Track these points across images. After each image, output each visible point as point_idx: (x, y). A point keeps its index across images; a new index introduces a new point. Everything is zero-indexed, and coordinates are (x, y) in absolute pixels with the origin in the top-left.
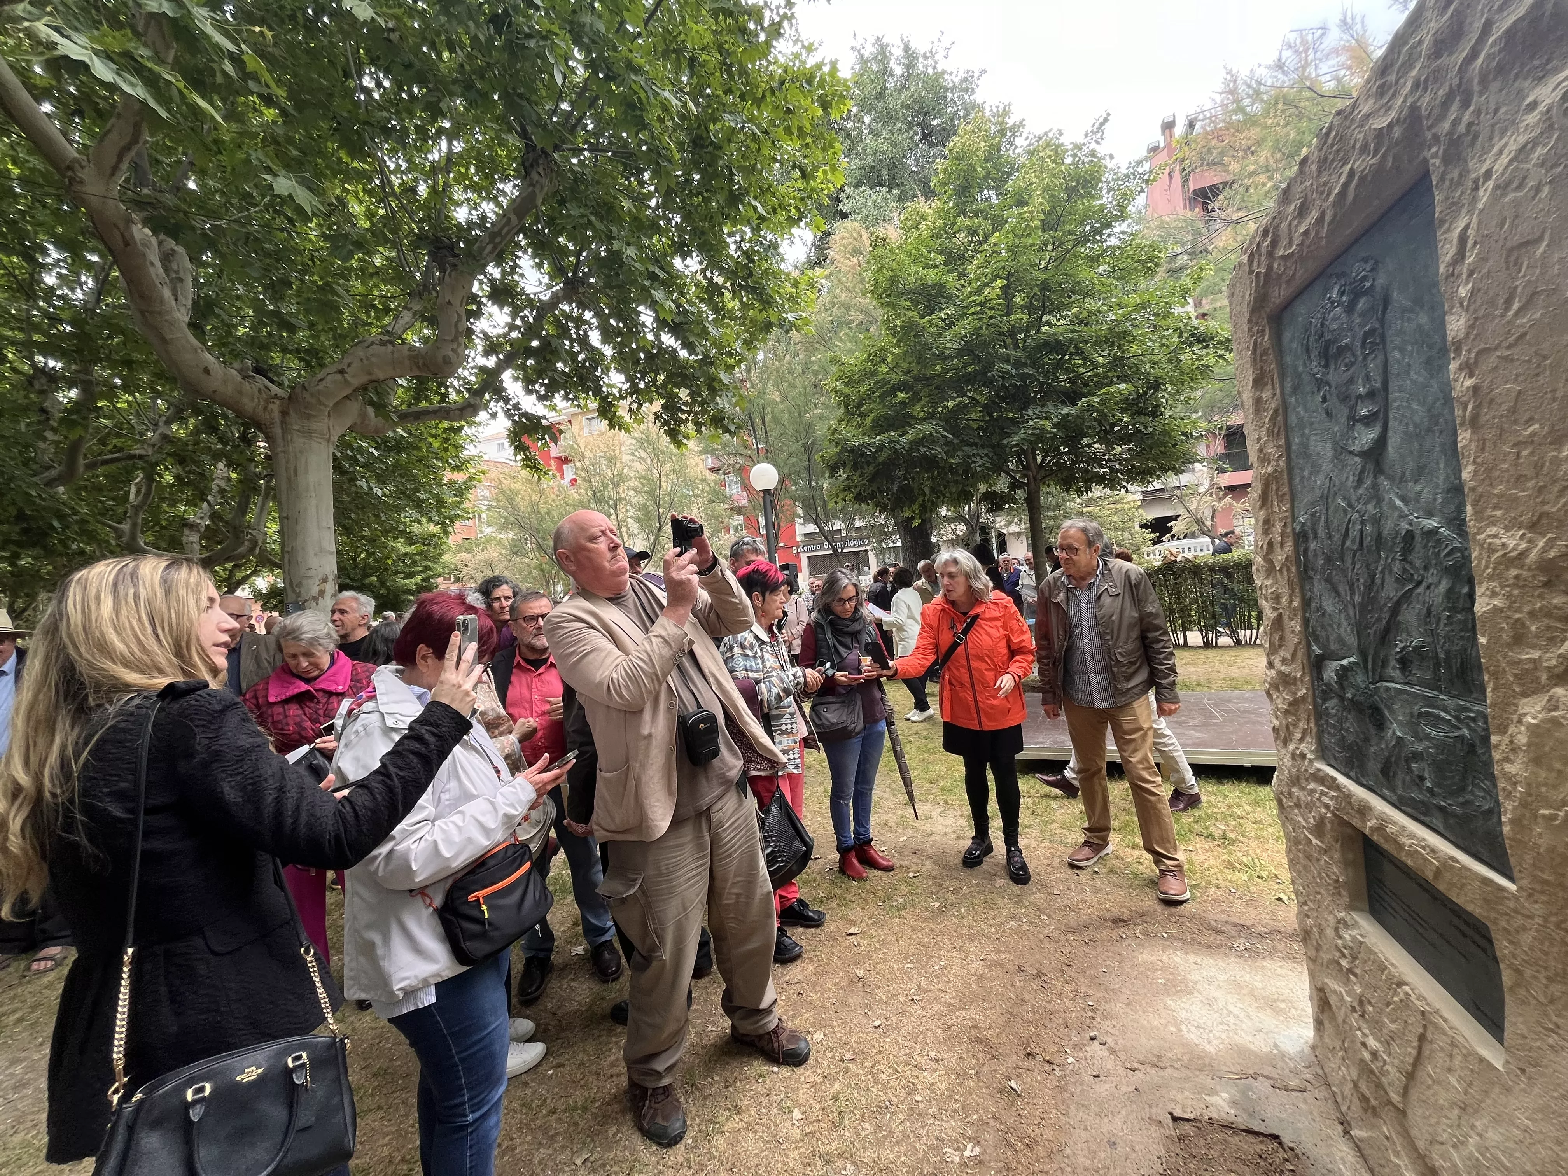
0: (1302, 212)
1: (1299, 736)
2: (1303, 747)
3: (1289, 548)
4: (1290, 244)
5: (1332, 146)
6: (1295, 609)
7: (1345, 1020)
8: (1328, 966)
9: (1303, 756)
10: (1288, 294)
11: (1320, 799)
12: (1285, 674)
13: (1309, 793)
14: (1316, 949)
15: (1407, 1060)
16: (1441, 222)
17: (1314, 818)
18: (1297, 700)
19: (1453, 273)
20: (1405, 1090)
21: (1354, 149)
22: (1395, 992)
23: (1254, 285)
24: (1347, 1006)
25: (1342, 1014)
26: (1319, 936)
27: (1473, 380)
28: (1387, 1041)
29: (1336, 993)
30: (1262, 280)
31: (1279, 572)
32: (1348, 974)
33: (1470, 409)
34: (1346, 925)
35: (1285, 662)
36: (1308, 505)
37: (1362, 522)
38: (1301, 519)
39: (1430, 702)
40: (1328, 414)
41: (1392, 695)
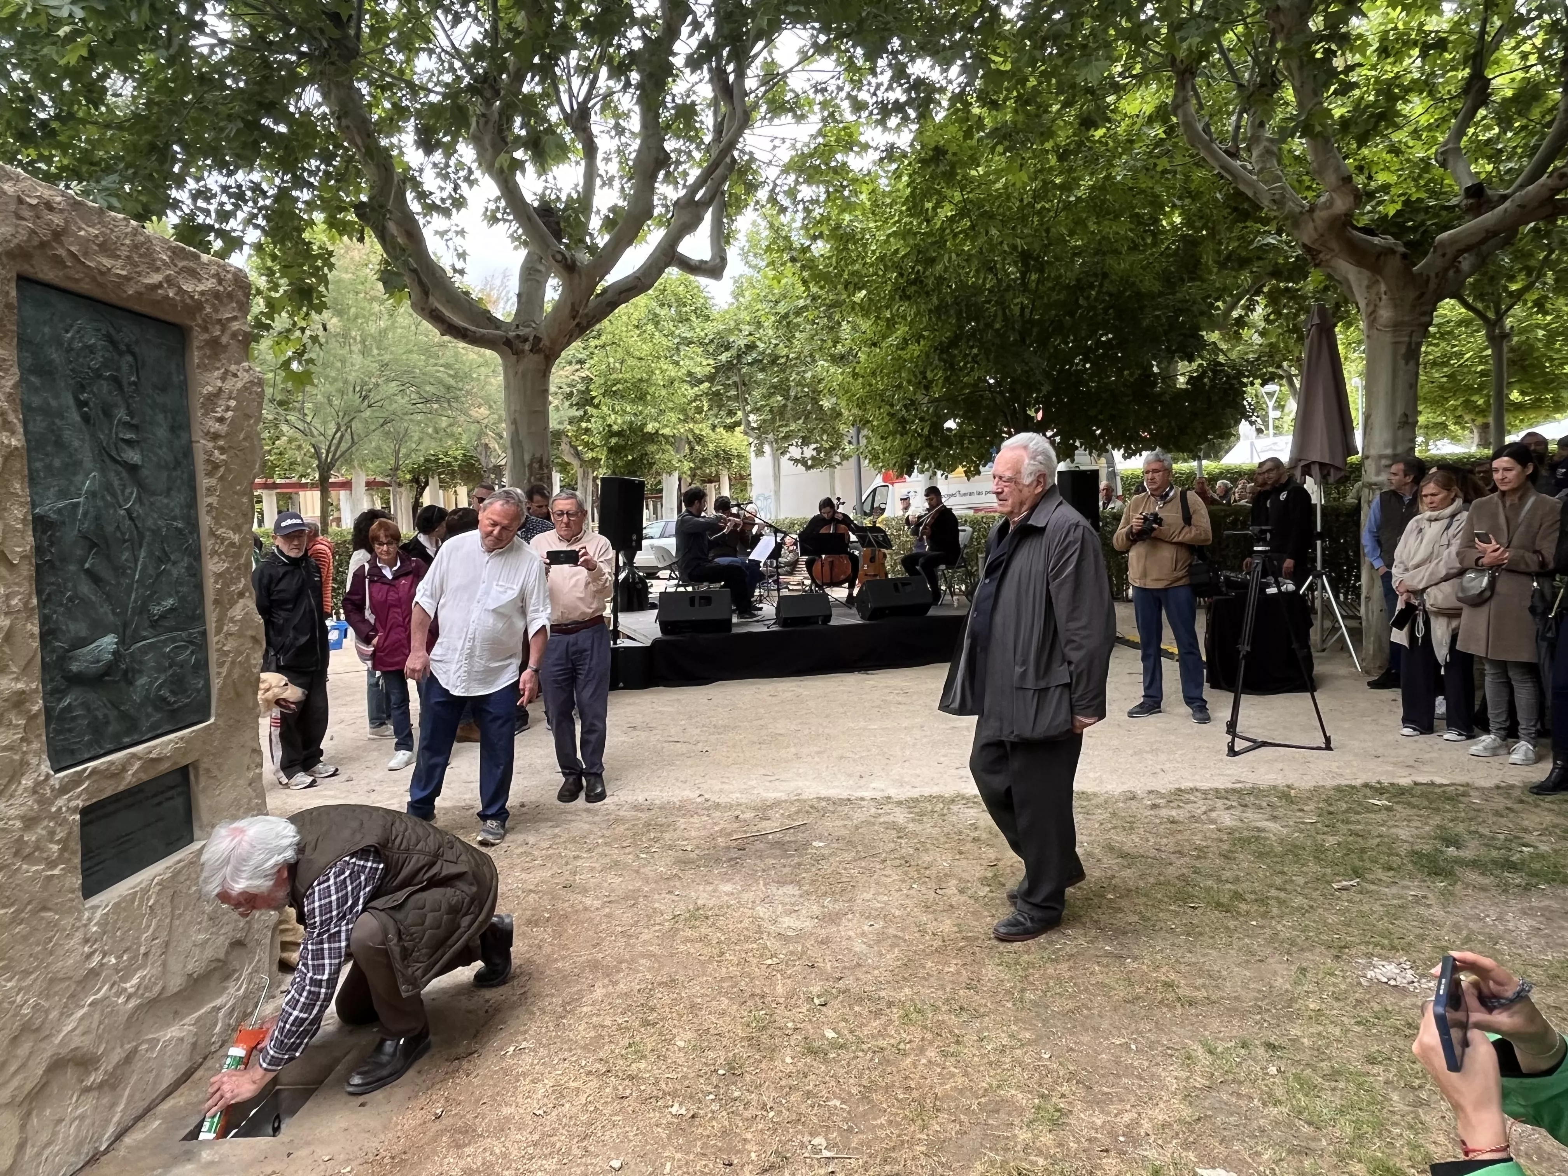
0: (104, 247)
1: (35, 761)
2: (42, 769)
4: (86, 255)
7: (100, 1023)
8: (62, 1014)
9: (48, 776)
10: (57, 281)
11: (68, 809)
12: (23, 692)
13: (53, 817)
14: (38, 1030)
15: (163, 936)
16: (198, 367)
17: (58, 842)
18: (32, 718)
19: (213, 399)
20: (164, 964)
21: (158, 270)
22: (148, 899)
23: (23, 235)
24: (105, 998)
25: (94, 1025)
26: (47, 999)
27: (224, 457)
28: (146, 955)
29: (82, 1018)
30: (36, 242)
31: (11, 566)
32: (102, 965)
33: (222, 469)
34: (90, 920)
35: (17, 680)
36: (63, 494)
37: (131, 518)
38: (50, 506)
39: (174, 640)
40: (86, 418)
41: (144, 650)
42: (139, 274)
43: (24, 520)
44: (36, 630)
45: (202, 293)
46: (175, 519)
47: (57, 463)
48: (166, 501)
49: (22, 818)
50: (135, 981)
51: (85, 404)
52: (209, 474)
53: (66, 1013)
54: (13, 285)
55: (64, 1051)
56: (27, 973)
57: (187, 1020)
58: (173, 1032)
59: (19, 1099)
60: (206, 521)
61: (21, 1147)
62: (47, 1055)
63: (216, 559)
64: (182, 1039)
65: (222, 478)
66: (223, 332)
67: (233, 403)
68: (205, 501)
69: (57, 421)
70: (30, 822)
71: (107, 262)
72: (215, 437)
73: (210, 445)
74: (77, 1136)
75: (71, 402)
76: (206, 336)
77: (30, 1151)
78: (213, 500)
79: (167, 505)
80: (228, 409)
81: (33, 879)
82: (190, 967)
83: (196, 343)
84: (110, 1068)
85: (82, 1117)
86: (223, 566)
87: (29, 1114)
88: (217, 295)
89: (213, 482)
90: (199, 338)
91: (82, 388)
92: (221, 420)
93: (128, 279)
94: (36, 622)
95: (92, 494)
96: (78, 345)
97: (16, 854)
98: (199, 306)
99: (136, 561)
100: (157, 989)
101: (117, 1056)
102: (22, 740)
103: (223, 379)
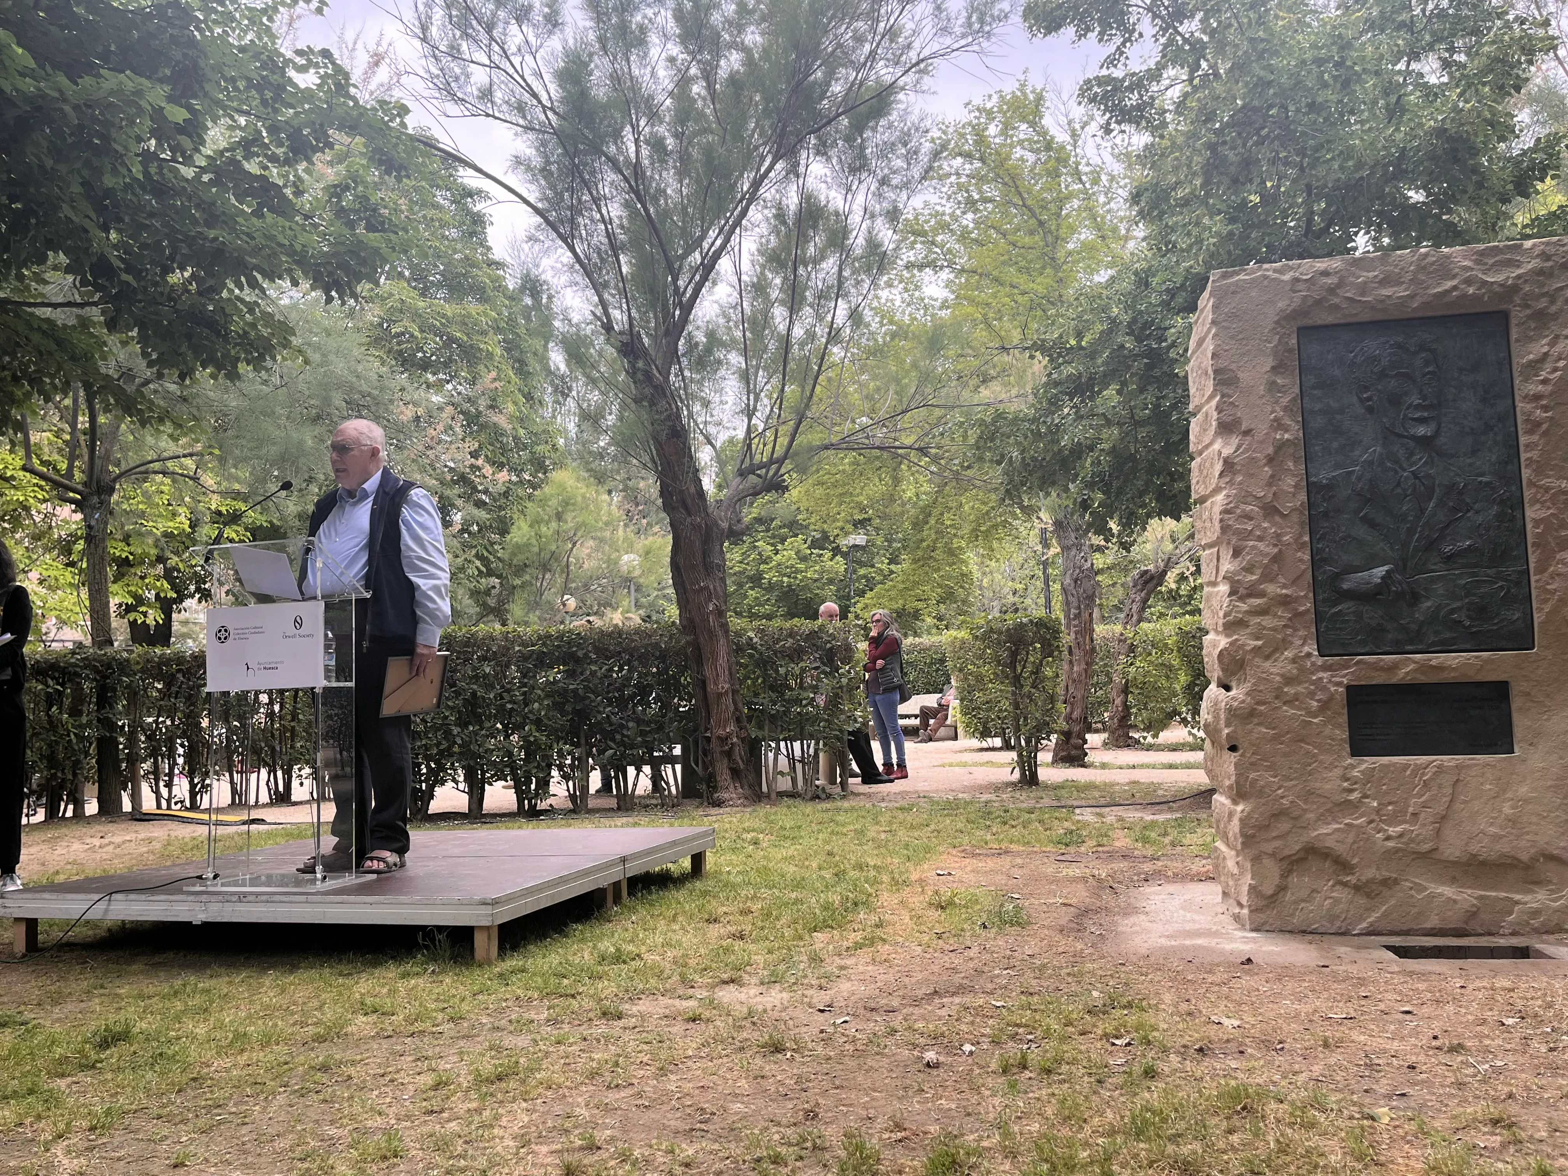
0: (1385, 282)
1: (1300, 642)
2: (1306, 649)
3: (1303, 497)
4: (1363, 294)
5: (1433, 264)
6: (1305, 543)
7: (1354, 842)
8: (1319, 819)
9: (1309, 655)
10: (1336, 321)
11: (1330, 681)
12: (1286, 596)
13: (1313, 683)
14: (1295, 819)
15: (1441, 809)
16: (1517, 340)
17: (1318, 701)
18: (1297, 615)
19: (1534, 366)
20: (1438, 832)
21: (1454, 277)
22: (1423, 774)
23: (1297, 301)
24: (1360, 826)
25: (1350, 840)
26: (1306, 801)
27: (1549, 414)
28: (1414, 815)
29: (1337, 830)
30: (1310, 302)
31: (1284, 516)
32: (1360, 801)
33: (1545, 426)
34: (1353, 767)
35: (1284, 586)
36: (1337, 466)
37: (1416, 477)
38: (1323, 476)
39: (1474, 574)
40: (1370, 410)
41: (1433, 580)
42: (1427, 288)
43: (1296, 486)
44: (1307, 557)
45: (1519, 277)
46: (1482, 475)
47: (1335, 445)
48: (1469, 461)
49: (1282, 676)
50: (1398, 829)
51: (1369, 399)
52: (1530, 432)
53: (1321, 819)
54: (1295, 336)
55: (1318, 844)
56: (1287, 778)
57: (1469, 891)
58: (1448, 891)
59: (1279, 857)
60: (1526, 473)
61: (1282, 889)
62: (1304, 839)
63: (1538, 506)
64: (1455, 901)
65: (1546, 433)
66: (1553, 302)
67: (1561, 364)
68: (1523, 456)
69: (1338, 417)
70: (1289, 680)
71: (1386, 292)
72: (1537, 397)
73: (1529, 407)
74: (1329, 910)
75: (1355, 399)
76: (1528, 312)
77: (1288, 897)
78: (1534, 454)
79: (1471, 465)
80: (1555, 370)
81: (1291, 718)
82: (1474, 848)
83: (1513, 322)
84: (1363, 879)
85: (1337, 901)
86: (1544, 514)
87: (1290, 872)
88: (1540, 272)
89: (1535, 438)
90: (1518, 315)
91: (1366, 389)
92: (1545, 382)
93: (1411, 297)
94: (1308, 552)
95: (1370, 463)
96: (1359, 360)
97: (1277, 697)
98: (1514, 289)
99: (1422, 511)
100: (1427, 847)
101: (1370, 873)
102: (1285, 626)
103: (1552, 344)
